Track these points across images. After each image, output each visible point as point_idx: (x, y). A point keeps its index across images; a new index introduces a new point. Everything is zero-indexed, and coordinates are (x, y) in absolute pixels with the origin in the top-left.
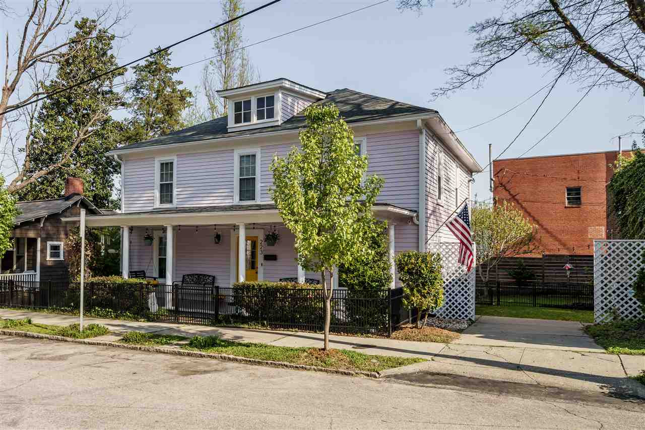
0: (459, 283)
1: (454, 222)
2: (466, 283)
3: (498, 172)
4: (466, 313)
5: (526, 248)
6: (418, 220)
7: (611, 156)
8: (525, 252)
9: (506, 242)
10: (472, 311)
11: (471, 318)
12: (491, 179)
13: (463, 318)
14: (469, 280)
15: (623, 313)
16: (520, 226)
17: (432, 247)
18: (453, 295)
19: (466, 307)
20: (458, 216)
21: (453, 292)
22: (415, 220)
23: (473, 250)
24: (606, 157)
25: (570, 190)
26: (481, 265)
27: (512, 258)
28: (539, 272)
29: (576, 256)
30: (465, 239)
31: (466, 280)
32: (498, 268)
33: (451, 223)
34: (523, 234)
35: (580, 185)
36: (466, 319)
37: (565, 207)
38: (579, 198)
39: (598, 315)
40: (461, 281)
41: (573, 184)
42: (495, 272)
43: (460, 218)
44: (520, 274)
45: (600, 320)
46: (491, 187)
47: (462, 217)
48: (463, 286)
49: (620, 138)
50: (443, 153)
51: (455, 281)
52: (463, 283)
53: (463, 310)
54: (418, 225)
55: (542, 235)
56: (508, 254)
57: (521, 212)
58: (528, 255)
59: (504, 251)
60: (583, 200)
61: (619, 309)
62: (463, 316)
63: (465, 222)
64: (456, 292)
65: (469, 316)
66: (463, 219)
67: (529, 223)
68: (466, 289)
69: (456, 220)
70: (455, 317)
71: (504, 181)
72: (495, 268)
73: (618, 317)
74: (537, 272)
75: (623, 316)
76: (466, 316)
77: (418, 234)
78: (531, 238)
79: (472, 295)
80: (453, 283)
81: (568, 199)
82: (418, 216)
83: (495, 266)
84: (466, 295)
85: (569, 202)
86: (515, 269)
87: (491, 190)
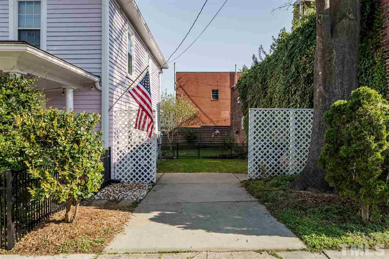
0: (143, 148)
1: (136, 89)
2: (148, 148)
3: (179, 79)
4: (148, 176)
5: (192, 122)
6: (101, 86)
7: (232, 75)
8: (192, 124)
9: (182, 119)
10: (153, 174)
11: (153, 181)
12: (175, 83)
13: (146, 181)
14: (151, 145)
15: (268, 168)
16: (190, 109)
17: (118, 114)
18: (137, 160)
19: (148, 171)
20: (140, 83)
21: (137, 157)
22: (98, 85)
23: (155, 117)
24: (230, 75)
25: (213, 91)
26: (169, 132)
27: (185, 128)
28: (198, 135)
29: (217, 126)
30: (145, 105)
31: (148, 146)
32: (178, 134)
33: (134, 90)
34: (191, 114)
35: (219, 89)
36: (148, 182)
37: (211, 100)
38: (217, 96)
39: (251, 171)
40: (144, 147)
41: (215, 88)
42: (176, 136)
43: (142, 84)
44: (189, 137)
45: (253, 175)
46: (175, 87)
47: (143, 84)
48: (145, 151)
49: (236, 65)
50: (134, 36)
51: (139, 147)
52: (145, 148)
53: (146, 174)
54: (101, 91)
55: (201, 115)
56: (183, 126)
57: (191, 101)
58: (194, 126)
59: (181, 124)
60: (220, 97)
61: (265, 165)
62: (146, 179)
63: (146, 88)
64: (140, 157)
65: (151, 179)
66: (144, 86)
67: (194, 107)
68: (148, 154)
69: (138, 87)
70: (139, 180)
71: (182, 84)
72: (176, 134)
73: (265, 172)
74: (198, 136)
75: (268, 171)
76: (149, 179)
77: (101, 100)
78: (195, 116)
79: (154, 160)
80: (137, 148)
81: (213, 96)
82: (100, 82)
83: (176, 132)
84: (148, 160)
85: (213, 98)
86: (187, 134)
87: (175, 89)
